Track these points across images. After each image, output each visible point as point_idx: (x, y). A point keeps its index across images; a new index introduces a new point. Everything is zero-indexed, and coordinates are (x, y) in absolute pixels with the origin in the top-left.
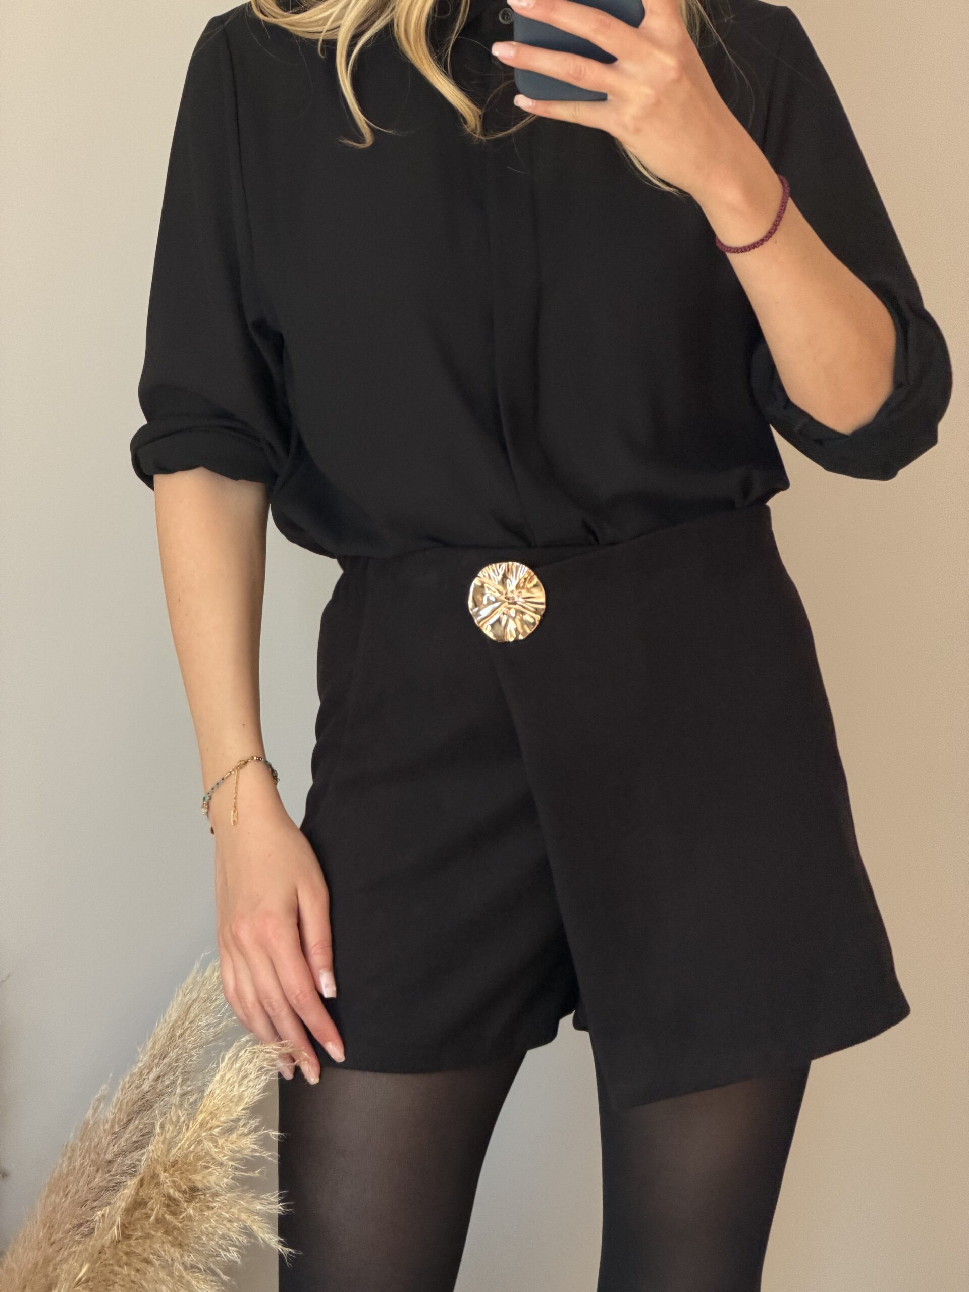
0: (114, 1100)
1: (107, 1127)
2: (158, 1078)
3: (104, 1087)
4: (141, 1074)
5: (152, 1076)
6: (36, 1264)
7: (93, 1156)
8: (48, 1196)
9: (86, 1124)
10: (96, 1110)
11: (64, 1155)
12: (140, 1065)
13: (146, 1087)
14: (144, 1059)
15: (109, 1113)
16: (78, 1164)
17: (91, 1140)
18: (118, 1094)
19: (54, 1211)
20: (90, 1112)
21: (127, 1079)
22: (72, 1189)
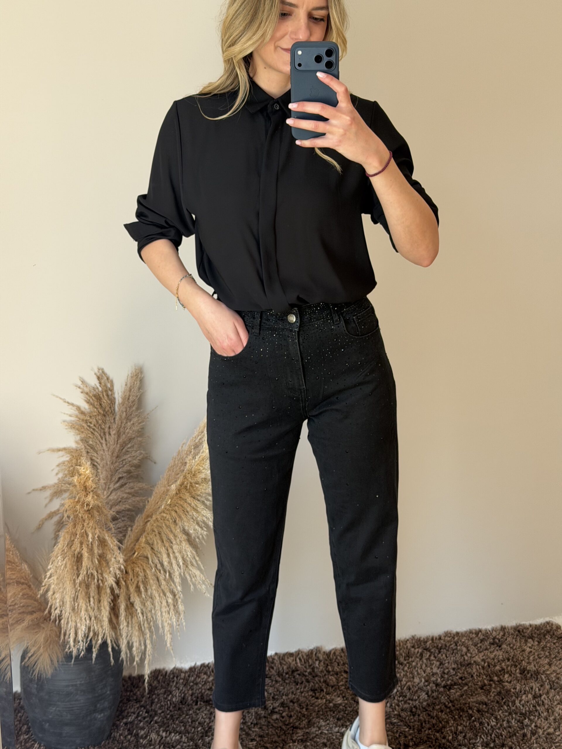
0: (187, 444)
1: (186, 452)
2: (200, 439)
3: (185, 440)
4: (195, 437)
5: (199, 438)
6: (164, 492)
7: (181, 461)
8: (168, 472)
9: (179, 451)
10: (182, 447)
11: (172, 460)
12: (195, 435)
13: (197, 441)
14: (196, 433)
15: (186, 448)
16: (177, 462)
17: (181, 455)
18: (189, 443)
19: (169, 476)
20: (180, 448)
21: (192, 438)
22: (175, 470)
